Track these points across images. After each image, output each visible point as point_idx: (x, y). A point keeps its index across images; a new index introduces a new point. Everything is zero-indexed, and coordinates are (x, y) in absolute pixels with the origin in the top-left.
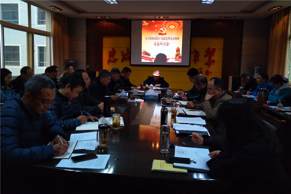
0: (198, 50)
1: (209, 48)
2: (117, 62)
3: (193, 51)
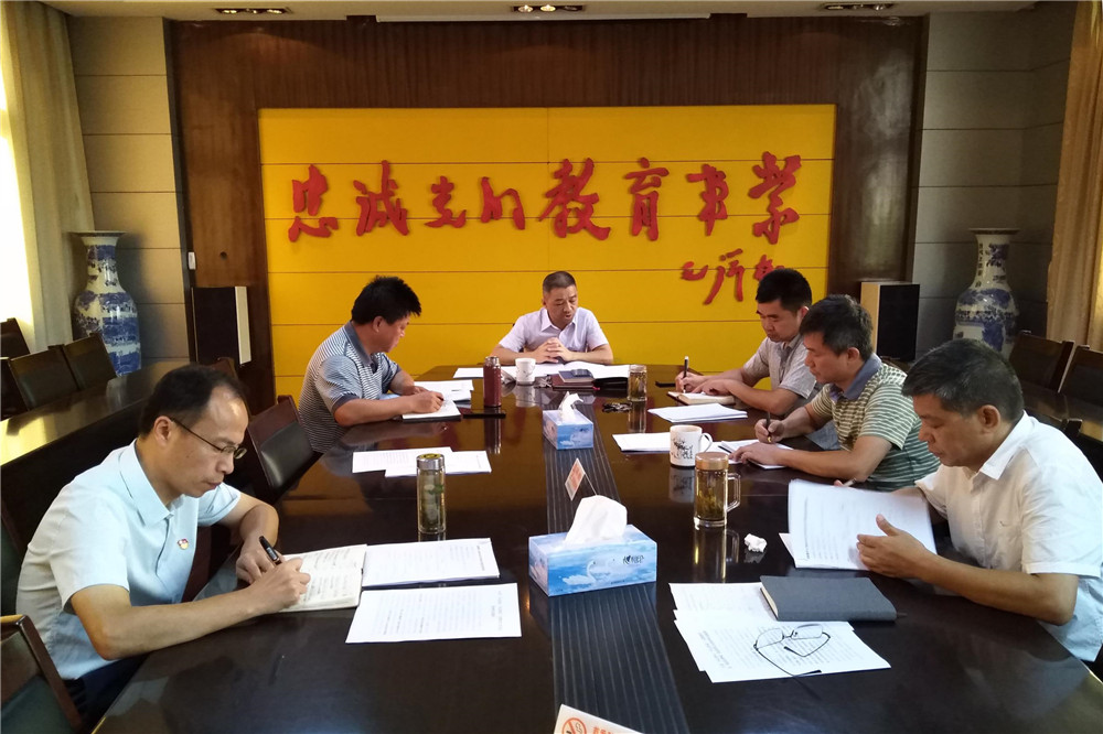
0: (719, 167)
1: (772, 153)
2: (335, 233)
3: (697, 170)
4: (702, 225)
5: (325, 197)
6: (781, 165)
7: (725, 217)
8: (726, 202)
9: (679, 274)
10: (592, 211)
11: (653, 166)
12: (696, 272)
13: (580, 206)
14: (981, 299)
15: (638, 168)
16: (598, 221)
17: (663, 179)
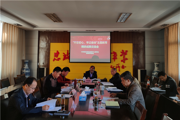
0: (116, 52)
1: (123, 50)
2: (60, 60)
3: (112, 52)
4: (113, 60)
5: (59, 55)
6: (125, 52)
9: (110, 67)
14: (155, 72)
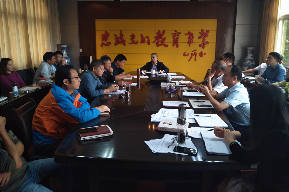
0: (192, 32)
1: (203, 29)
2: (110, 45)
3: (187, 33)
4: (188, 44)
5: (108, 37)
6: (205, 32)
7: (193, 42)
8: (193, 39)
9: (183, 55)
10: (164, 41)
11: (178, 32)
12: (186, 54)
13: (162, 40)
14: (247, 61)
15: (174, 32)
16: (165, 43)
17: (180, 35)
